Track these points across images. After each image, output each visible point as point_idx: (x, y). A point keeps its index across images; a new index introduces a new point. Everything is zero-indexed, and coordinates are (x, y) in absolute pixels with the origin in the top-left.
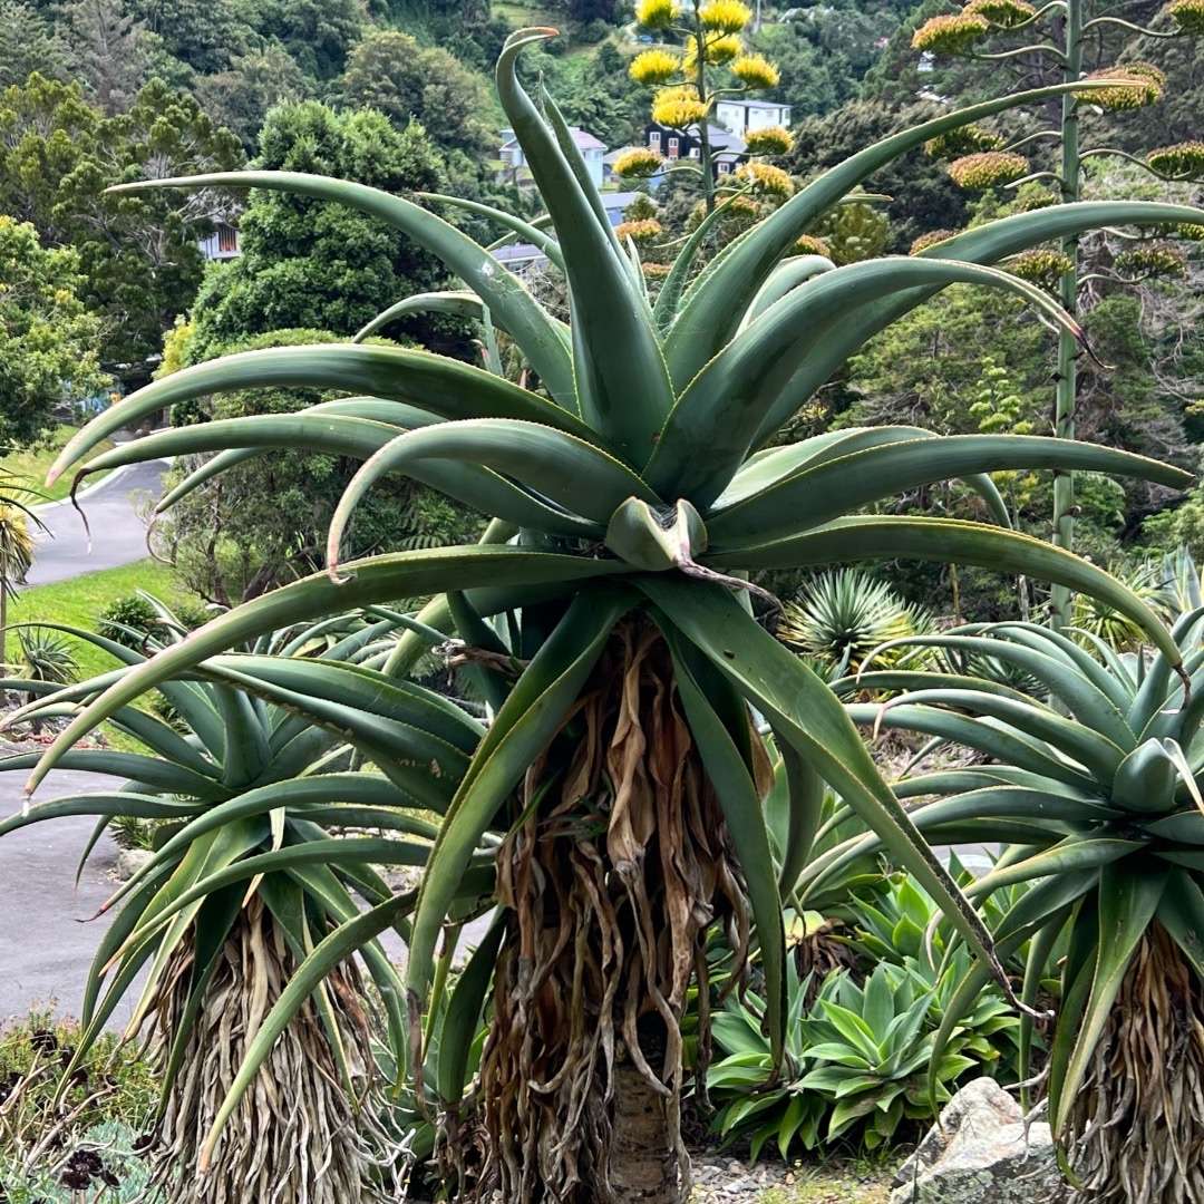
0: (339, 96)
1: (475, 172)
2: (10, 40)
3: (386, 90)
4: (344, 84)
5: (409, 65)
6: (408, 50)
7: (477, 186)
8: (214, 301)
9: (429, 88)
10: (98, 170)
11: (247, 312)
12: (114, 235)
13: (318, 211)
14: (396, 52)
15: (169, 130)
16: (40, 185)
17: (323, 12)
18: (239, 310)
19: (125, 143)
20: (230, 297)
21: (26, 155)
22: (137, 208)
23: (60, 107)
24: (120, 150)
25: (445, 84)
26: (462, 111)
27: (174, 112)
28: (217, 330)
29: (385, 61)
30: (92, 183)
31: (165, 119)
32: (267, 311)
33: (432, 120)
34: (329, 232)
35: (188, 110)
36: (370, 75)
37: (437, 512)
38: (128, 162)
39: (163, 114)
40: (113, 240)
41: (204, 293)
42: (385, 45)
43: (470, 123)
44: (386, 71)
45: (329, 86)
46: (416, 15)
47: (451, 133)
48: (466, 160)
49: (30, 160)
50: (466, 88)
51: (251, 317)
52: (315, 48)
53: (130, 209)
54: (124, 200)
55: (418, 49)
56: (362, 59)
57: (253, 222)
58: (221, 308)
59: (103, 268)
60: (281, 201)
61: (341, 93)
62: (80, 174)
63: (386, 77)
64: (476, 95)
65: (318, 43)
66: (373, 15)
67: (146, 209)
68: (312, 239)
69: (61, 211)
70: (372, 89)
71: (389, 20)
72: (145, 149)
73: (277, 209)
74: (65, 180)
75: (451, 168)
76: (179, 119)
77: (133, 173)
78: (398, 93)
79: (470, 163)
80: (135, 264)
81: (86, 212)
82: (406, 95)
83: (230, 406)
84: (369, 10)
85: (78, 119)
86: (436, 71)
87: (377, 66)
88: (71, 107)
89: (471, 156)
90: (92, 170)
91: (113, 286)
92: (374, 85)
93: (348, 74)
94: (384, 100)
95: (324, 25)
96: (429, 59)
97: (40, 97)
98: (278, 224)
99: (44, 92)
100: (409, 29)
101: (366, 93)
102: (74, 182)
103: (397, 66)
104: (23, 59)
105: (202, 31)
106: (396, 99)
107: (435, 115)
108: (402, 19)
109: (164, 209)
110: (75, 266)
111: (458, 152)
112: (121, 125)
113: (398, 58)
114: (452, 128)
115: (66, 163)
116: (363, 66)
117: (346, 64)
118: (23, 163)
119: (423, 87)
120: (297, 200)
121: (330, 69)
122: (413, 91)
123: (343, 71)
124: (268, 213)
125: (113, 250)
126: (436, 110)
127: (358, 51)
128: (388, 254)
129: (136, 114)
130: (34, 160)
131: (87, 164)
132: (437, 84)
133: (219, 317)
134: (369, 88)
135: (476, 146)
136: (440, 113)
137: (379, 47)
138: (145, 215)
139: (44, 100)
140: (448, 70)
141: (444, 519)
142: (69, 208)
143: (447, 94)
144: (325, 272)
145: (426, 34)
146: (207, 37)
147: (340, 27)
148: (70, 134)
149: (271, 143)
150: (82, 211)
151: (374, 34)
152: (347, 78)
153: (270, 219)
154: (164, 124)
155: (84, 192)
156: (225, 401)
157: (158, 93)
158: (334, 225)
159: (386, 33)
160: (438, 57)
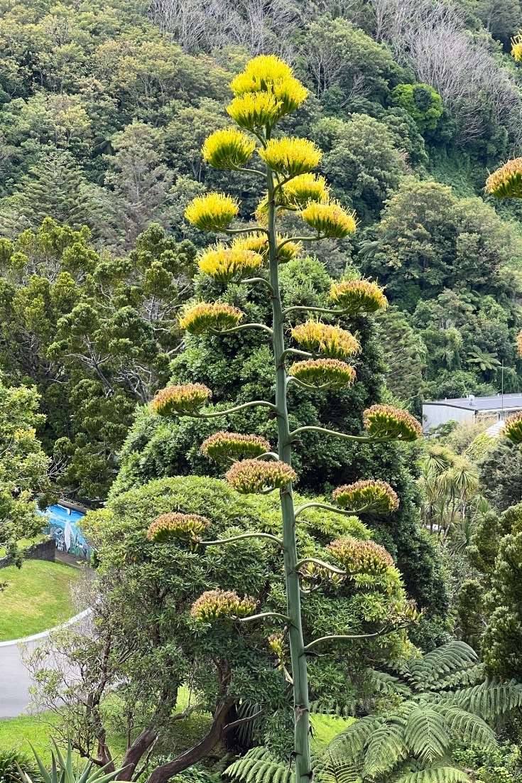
0: (374, 243)
1: (506, 319)
2: (50, 187)
3: (420, 238)
4: (380, 232)
5: (443, 213)
6: (444, 200)
7: (507, 332)
8: (140, 444)
9: (462, 236)
10: (95, 311)
11: (169, 456)
12: (106, 373)
13: (247, 356)
14: (432, 201)
15: (162, 274)
16: (43, 325)
17: (363, 163)
18: (162, 453)
19: (122, 285)
20: (153, 440)
21: (32, 296)
22: (126, 348)
23: (68, 251)
24: (115, 293)
25: (478, 233)
26: (494, 258)
27: (169, 256)
28: (141, 473)
29: (421, 210)
30: (88, 323)
31: (159, 263)
32: (188, 455)
33: (464, 267)
34: (255, 377)
35: (183, 255)
36: (405, 223)
37: (323, 675)
38: (122, 303)
39: (158, 258)
40: (104, 379)
41: (133, 436)
42: (420, 195)
43: (504, 270)
44: (421, 220)
45: (364, 233)
46: (457, 166)
47: (482, 280)
48: (496, 306)
49: (35, 301)
50: (500, 236)
51: (173, 461)
52: (354, 198)
53: (120, 349)
54: (115, 341)
55: (454, 199)
56: (398, 207)
57: (183, 366)
58: (147, 451)
59: (92, 406)
60: (210, 345)
61: (376, 240)
62: (77, 314)
63: (420, 225)
64: (509, 243)
65: (357, 193)
66: (413, 167)
67: (135, 350)
68: (238, 383)
69: (56, 350)
70: (406, 236)
71: (429, 170)
72: (140, 292)
73: (206, 353)
74: (62, 320)
75: (481, 313)
76: (172, 263)
77: (125, 314)
78: (432, 241)
79: (501, 309)
80: (121, 402)
81: (80, 351)
82: (440, 242)
83: (113, 554)
84: (408, 161)
85: (84, 262)
86: (469, 221)
87: (412, 214)
88: (78, 250)
89: (501, 302)
90: (88, 311)
91: (100, 424)
92: (408, 233)
93: (383, 221)
94: (417, 247)
95: (364, 176)
96: (466, 209)
97: (50, 242)
98: (205, 369)
99: (55, 236)
100: (449, 180)
101: (400, 240)
102: (70, 322)
103: (432, 215)
104: (61, 206)
105: (244, 180)
106: (429, 247)
107: (467, 263)
108: (443, 169)
109: (155, 350)
110: (35, 405)
111: (489, 298)
112: (118, 269)
113: (433, 207)
114: (483, 275)
115: (67, 303)
116: (398, 214)
117: (382, 212)
118: (28, 304)
119: (457, 235)
120: (226, 344)
121: (367, 217)
122: (447, 239)
123: (379, 219)
124: (197, 356)
125: (104, 389)
126: (468, 258)
127: (395, 200)
128: (313, 400)
129: (135, 257)
130: (39, 301)
131: (83, 305)
132: (471, 232)
133: (143, 461)
134: (404, 236)
135: (509, 294)
136: (473, 260)
137: (414, 197)
138: (134, 355)
139: (54, 244)
140: (482, 219)
141: (331, 683)
142: (64, 347)
143: (480, 242)
144: (248, 418)
145: (465, 184)
146: (248, 186)
147: (379, 178)
148: (74, 277)
149: (204, 288)
150: (77, 350)
151: (411, 184)
152: (382, 225)
153: (198, 363)
154: (159, 268)
155: (78, 332)
156: (109, 548)
157: (156, 237)
158: (259, 371)
159: (423, 183)
160: (475, 207)
